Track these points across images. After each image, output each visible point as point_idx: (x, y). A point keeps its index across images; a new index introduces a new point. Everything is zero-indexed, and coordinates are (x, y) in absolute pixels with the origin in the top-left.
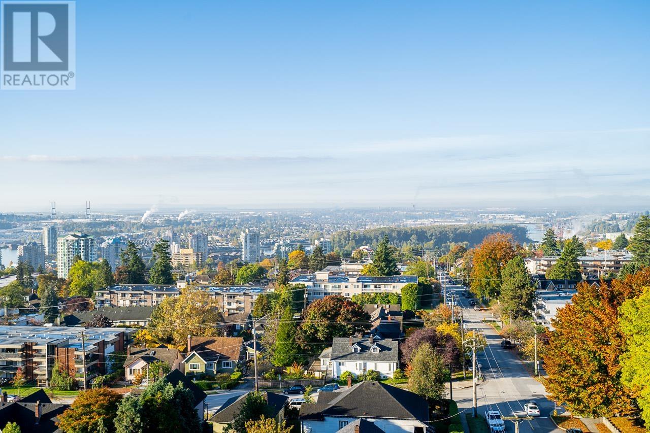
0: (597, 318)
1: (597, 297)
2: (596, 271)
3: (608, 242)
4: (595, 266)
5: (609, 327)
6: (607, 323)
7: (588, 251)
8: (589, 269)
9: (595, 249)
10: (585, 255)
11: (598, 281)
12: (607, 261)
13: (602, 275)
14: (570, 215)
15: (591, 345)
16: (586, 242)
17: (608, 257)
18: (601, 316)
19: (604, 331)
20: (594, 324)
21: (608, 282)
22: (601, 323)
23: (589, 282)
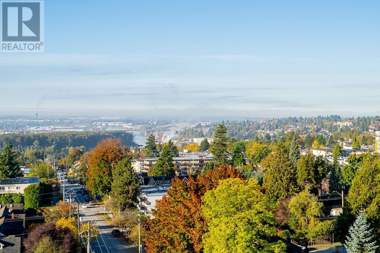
0: (186, 207)
1: (186, 190)
2: (186, 169)
3: (195, 145)
4: (185, 164)
5: (195, 213)
6: (193, 210)
7: (180, 153)
8: (181, 167)
9: (185, 151)
10: (178, 156)
11: (187, 177)
12: (195, 160)
13: (190, 172)
14: (167, 123)
15: (182, 229)
16: (179, 146)
17: (195, 157)
18: (189, 205)
19: (191, 216)
20: (184, 211)
21: (195, 177)
22: (189, 210)
23: (181, 178)
